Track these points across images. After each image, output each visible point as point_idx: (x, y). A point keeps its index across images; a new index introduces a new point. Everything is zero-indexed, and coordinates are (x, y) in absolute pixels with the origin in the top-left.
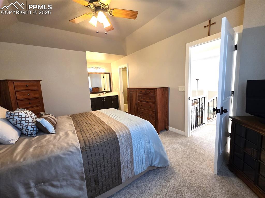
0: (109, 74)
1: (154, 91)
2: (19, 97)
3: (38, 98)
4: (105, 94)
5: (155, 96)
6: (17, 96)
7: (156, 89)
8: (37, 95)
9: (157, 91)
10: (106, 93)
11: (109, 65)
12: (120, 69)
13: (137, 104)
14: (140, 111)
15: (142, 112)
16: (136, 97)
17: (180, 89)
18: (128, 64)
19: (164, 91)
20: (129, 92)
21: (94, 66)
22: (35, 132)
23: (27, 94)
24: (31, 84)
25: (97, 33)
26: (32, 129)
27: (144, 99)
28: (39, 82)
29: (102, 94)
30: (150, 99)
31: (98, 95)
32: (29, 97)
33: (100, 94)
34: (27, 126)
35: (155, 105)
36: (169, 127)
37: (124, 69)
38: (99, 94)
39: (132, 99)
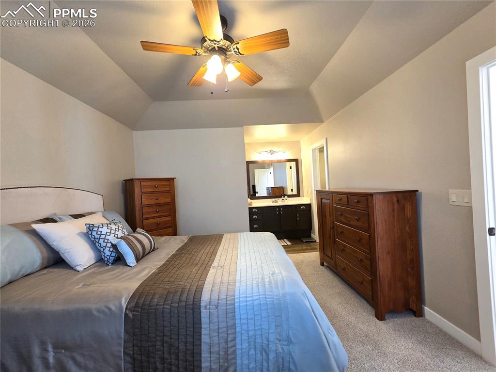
0: (296, 161)
1: (367, 200)
2: (145, 202)
3: (168, 204)
4: (286, 199)
5: (368, 214)
6: (143, 200)
7: (371, 195)
8: (168, 200)
9: (372, 200)
10: (288, 199)
11: (296, 145)
12: (314, 150)
13: (333, 228)
14: (340, 246)
15: (343, 250)
16: (331, 210)
17: (453, 198)
18: (327, 139)
19: (398, 201)
20: (320, 200)
21: (268, 149)
22: (112, 259)
23: (155, 197)
24: (162, 183)
25: (212, 93)
26: (109, 253)
27: (346, 218)
28: (172, 180)
29: (281, 199)
30: (358, 220)
31: (273, 202)
32: (157, 202)
33: (276, 199)
34: (104, 248)
35: (370, 236)
36: (426, 308)
37: (321, 150)
38: (274, 199)
39: (325, 216)
